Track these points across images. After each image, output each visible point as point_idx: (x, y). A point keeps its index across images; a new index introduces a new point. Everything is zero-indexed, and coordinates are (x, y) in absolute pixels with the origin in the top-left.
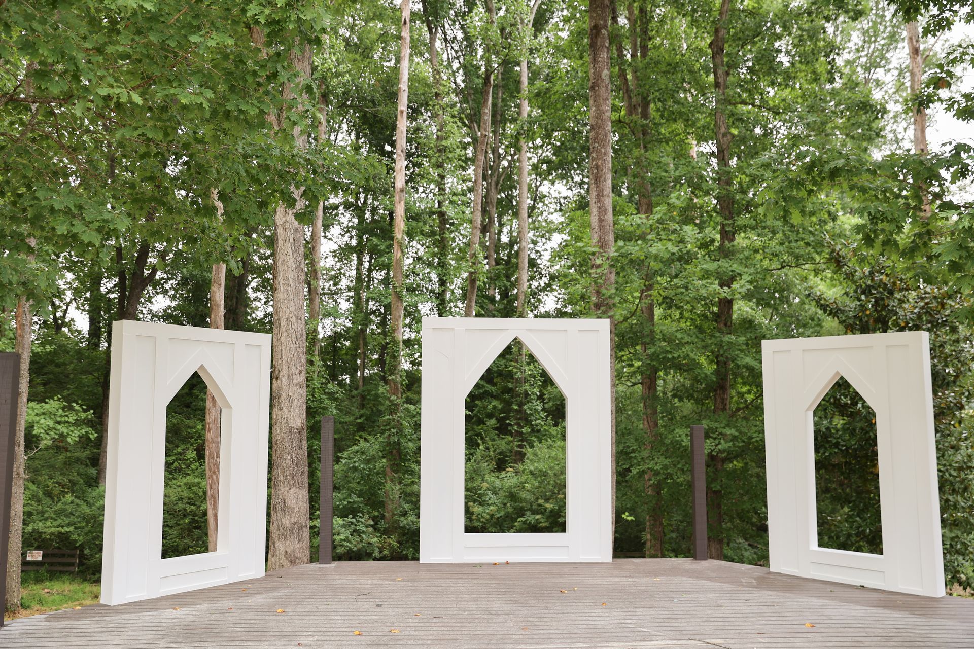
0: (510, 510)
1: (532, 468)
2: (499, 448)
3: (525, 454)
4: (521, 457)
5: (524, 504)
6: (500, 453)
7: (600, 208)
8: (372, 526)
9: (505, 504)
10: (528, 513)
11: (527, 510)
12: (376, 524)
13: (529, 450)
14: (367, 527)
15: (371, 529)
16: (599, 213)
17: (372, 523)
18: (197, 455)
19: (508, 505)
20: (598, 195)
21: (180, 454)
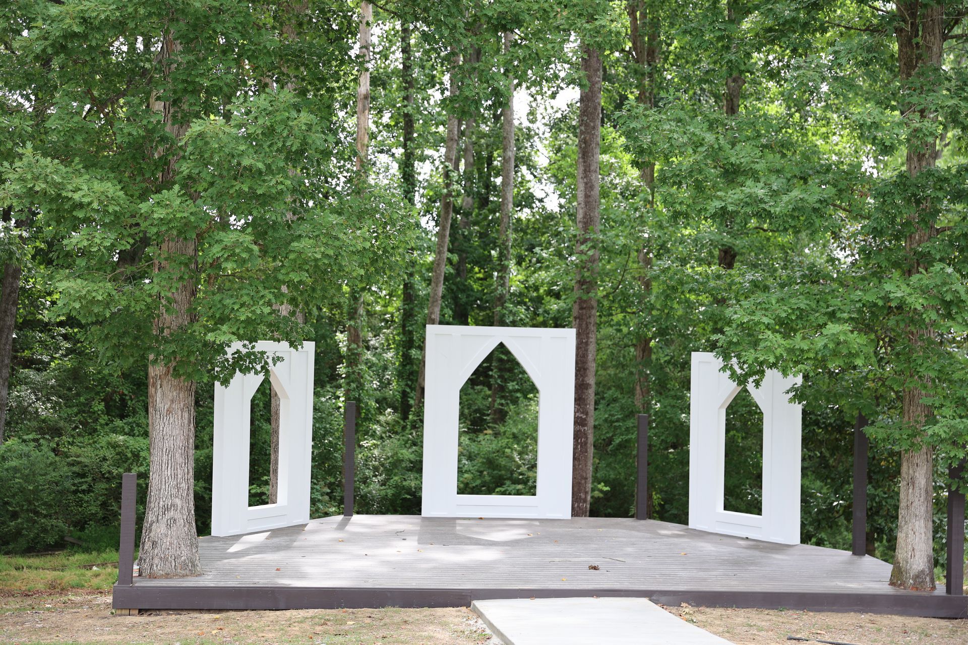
0: (487, 478)
1: (515, 431)
2: (475, 404)
3: (507, 412)
4: (501, 416)
5: (503, 472)
6: (476, 411)
7: (586, 184)
8: (327, 494)
9: (481, 472)
10: (508, 482)
11: (507, 479)
12: (332, 492)
13: (512, 407)
14: (322, 495)
15: (327, 498)
16: (586, 188)
17: (329, 491)
18: (106, 406)
19: (485, 473)
20: (585, 171)
21: (84, 405)
